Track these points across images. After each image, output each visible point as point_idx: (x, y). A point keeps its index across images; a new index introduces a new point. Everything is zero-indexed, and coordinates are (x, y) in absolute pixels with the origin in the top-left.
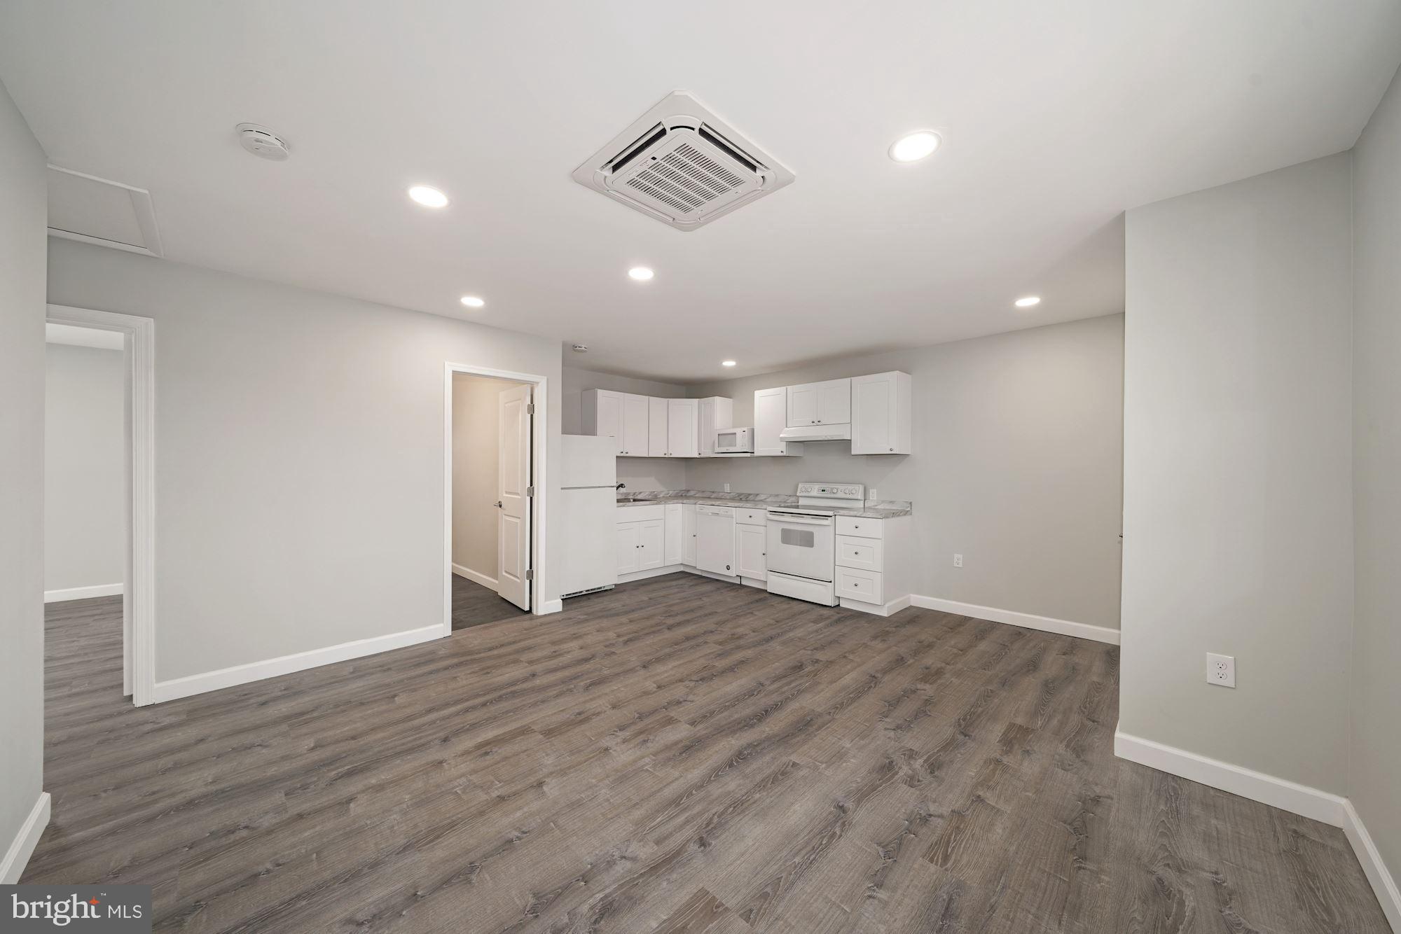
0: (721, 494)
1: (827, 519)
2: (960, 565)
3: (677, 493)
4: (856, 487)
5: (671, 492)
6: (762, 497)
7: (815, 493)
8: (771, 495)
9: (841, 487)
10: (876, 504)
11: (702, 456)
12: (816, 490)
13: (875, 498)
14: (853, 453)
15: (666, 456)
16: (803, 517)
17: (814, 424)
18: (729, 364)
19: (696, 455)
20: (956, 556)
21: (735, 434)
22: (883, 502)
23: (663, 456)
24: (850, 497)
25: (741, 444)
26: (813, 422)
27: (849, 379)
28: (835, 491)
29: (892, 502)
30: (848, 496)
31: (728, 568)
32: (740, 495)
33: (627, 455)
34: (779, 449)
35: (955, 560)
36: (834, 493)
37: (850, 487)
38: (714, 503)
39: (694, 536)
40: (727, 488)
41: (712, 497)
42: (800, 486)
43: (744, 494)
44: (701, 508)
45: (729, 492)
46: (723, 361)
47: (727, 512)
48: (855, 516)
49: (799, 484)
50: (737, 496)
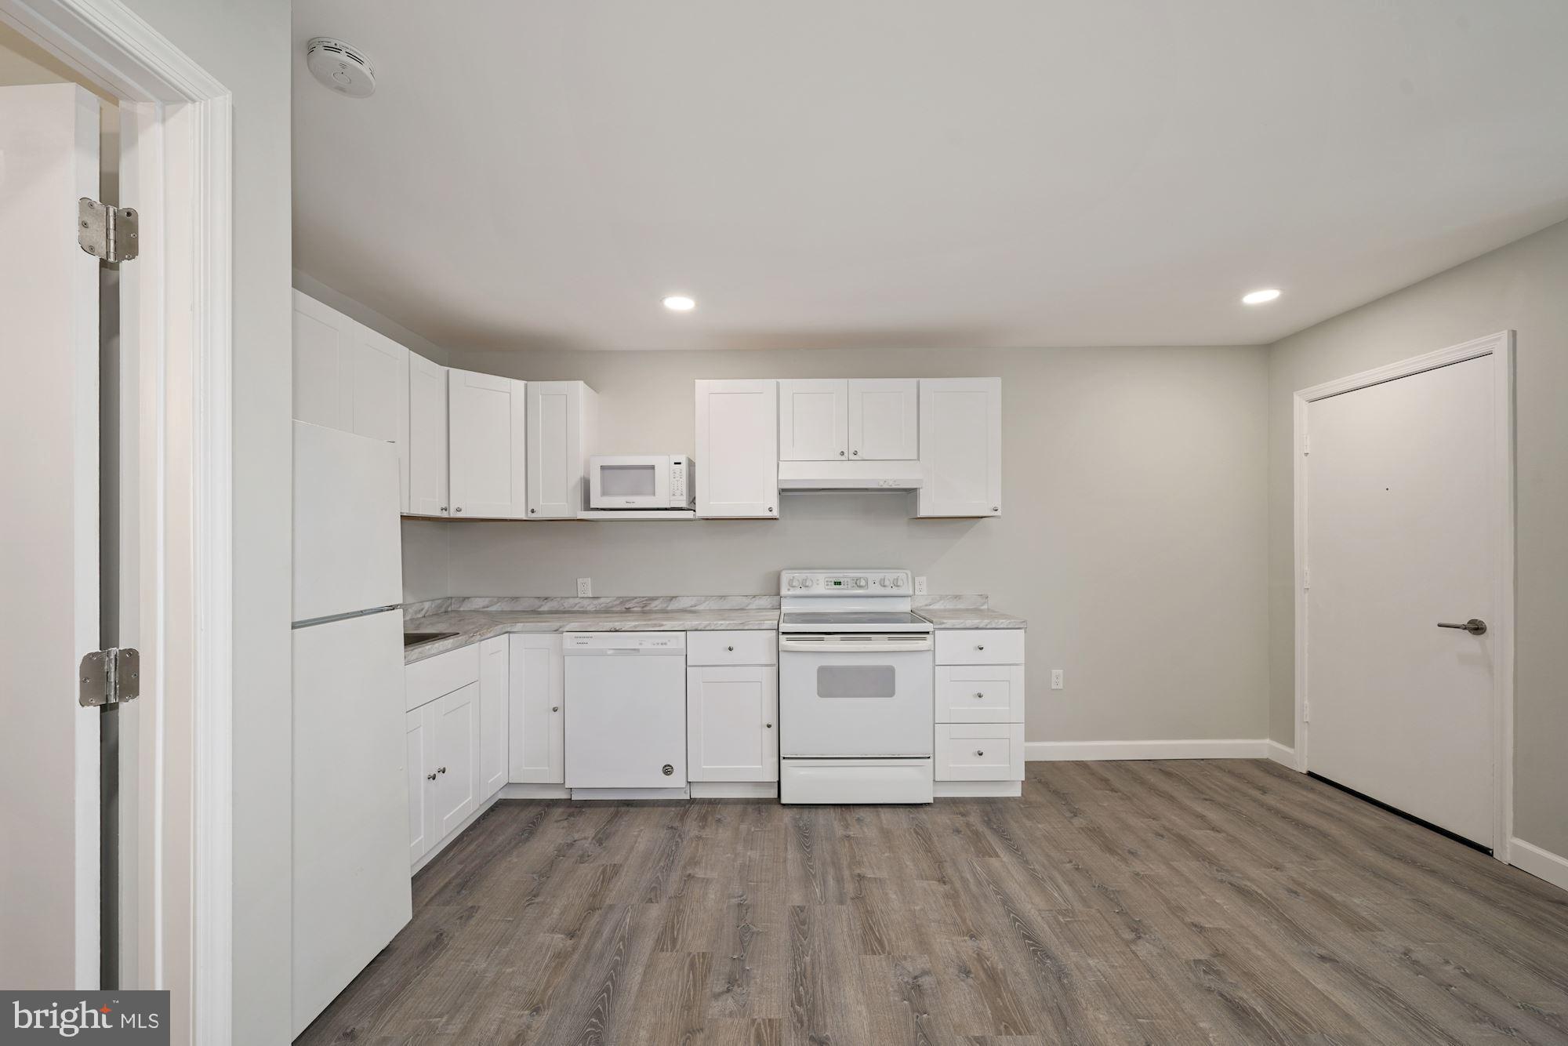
0: (572, 601)
1: (924, 639)
2: (1061, 686)
3: (440, 606)
4: (901, 575)
5: (427, 605)
6: (684, 603)
7: (820, 588)
8: (708, 597)
9: (873, 576)
10: (927, 602)
11: (539, 515)
12: (822, 582)
13: (924, 592)
14: (923, 513)
15: (445, 514)
16: (870, 639)
17: (843, 458)
18: (679, 304)
19: (521, 515)
20: (1055, 672)
21: (653, 467)
22: (942, 598)
23: (437, 513)
24: (895, 591)
25: (668, 490)
26: (843, 454)
27: (917, 381)
28: (863, 583)
29: (957, 597)
30: (888, 591)
31: (668, 770)
32: (624, 600)
34: (763, 502)
35: (1054, 679)
36: (860, 587)
37: (890, 576)
38: (617, 625)
39: (555, 710)
40: (586, 587)
41: (545, 608)
42: (785, 577)
43: (636, 598)
44: (580, 640)
45: (591, 596)
46: (664, 298)
47: (665, 644)
48: (977, 628)
49: (781, 571)
50: (618, 602)
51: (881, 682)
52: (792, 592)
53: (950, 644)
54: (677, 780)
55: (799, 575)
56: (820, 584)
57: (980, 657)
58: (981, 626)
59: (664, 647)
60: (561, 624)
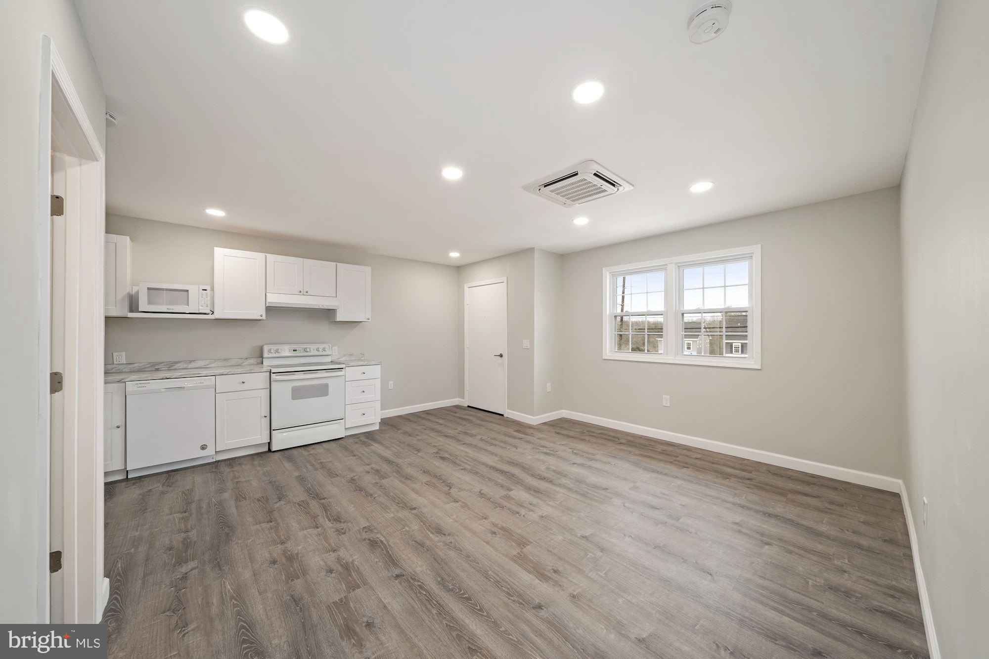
1: (341, 371)
2: (393, 388)
4: (326, 346)
7: (286, 353)
9: (313, 347)
10: (338, 357)
13: (337, 353)
14: (337, 320)
16: (317, 373)
17: (300, 294)
20: (390, 382)
21: (187, 291)
22: (344, 355)
24: (324, 353)
26: (300, 292)
27: (334, 264)
28: (308, 350)
29: (351, 355)
30: (321, 353)
31: (203, 448)
32: (153, 365)
34: (256, 313)
35: (390, 385)
36: (307, 352)
37: (321, 346)
39: (118, 427)
42: (266, 348)
43: (164, 362)
44: (139, 385)
45: (125, 363)
46: (206, 209)
48: (363, 365)
49: (264, 345)
50: (149, 366)
51: (322, 390)
52: (270, 355)
53: (350, 372)
54: (210, 451)
55: (274, 347)
56: (286, 351)
57: (364, 377)
58: (365, 364)
59: (202, 384)
60: (123, 377)
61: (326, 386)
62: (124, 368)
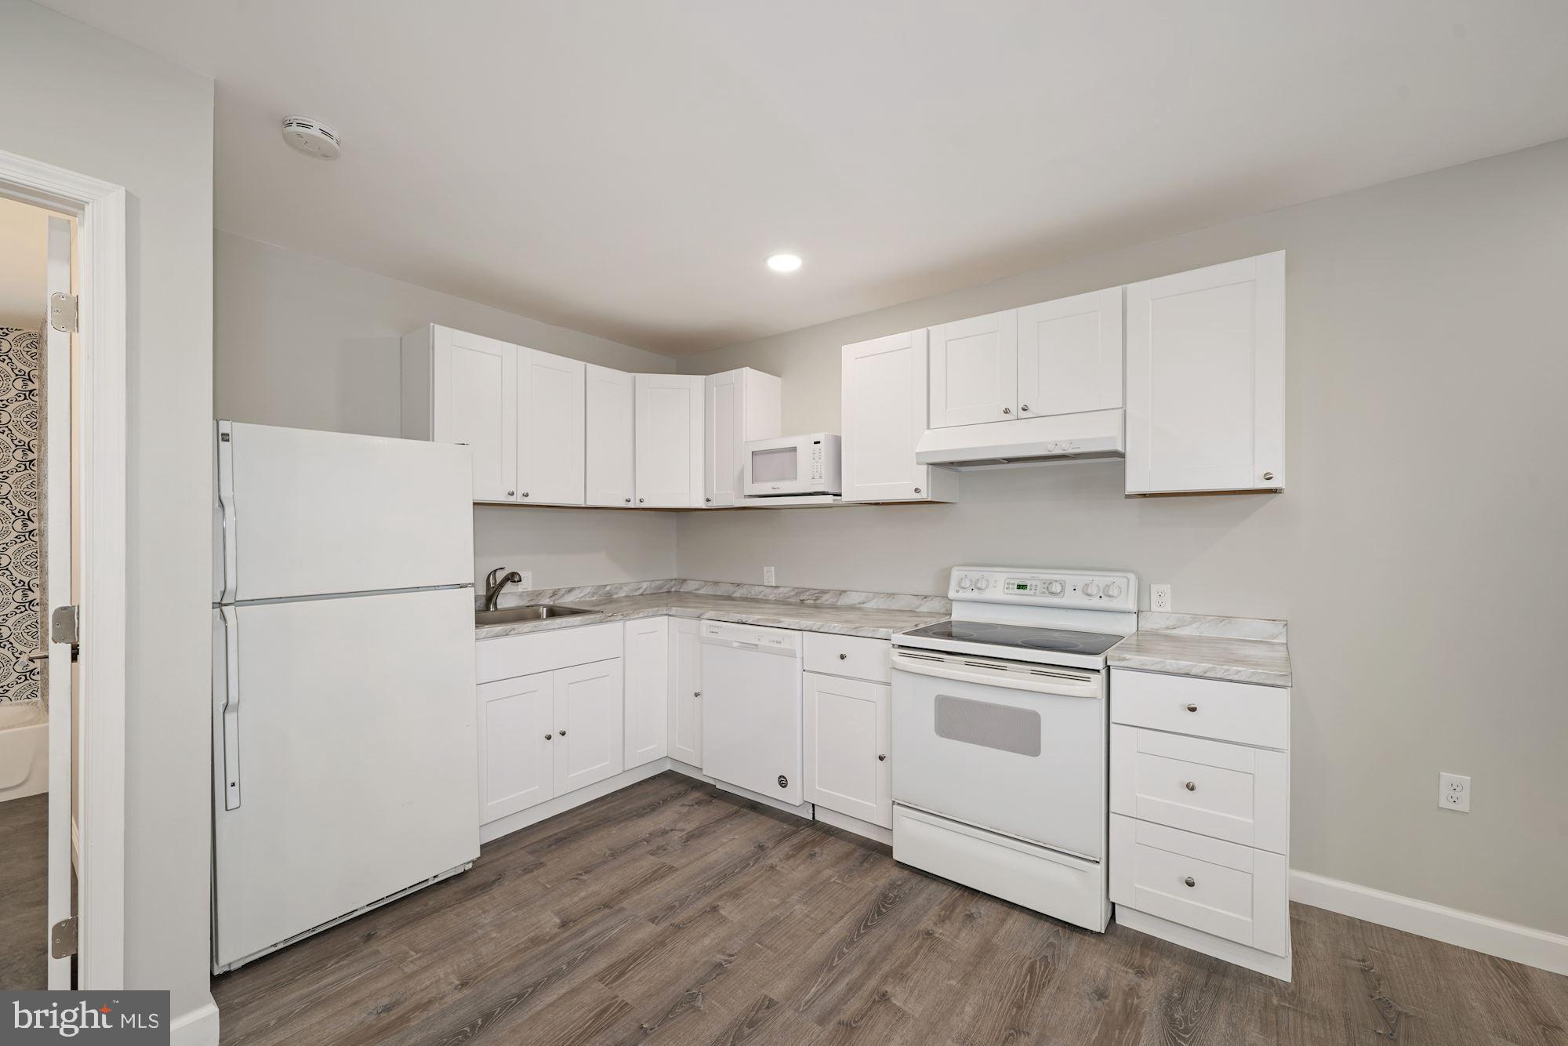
0: (758, 589)
1: (1088, 680)
2: (1464, 806)
3: (660, 587)
4: (1118, 579)
5: (645, 585)
6: (852, 599)
7: (998, 593)
8: (877, 594)
9: (1072, 578)
10: (1170, 623)
11: (714, 504)
12: (1001, 585)
13: (1168, 608)
14: (1131, 487)
15: (631, 505)
16: (1004, 669)
17: (1008, 416)
18: (785, 263)
19: (701, 504)
20: (1446, 777)
21: (794, 449)
22: (1196, 618)
23: (623, 504)
24: (1104, 603)
25: (810, 474)
26: (1006, 411)
27: (1118, 289)
28: (1056, 588)
30: (1095, 602)
31: (783, 782)
32: (800, 591)
33: (526, 501)
34: (911, 483)
35: (1445, 791)
36: (1051, 593)
37: (1100, 580)
38: (744, 617)
39: (697, 695)
40: (770, 577)
41: (737, 595)
42: (956, 574)
43: (809, 590)
44: (715, 630)
45: (774, 585)
46: (768, 258)
47: (780, 642)
48: (1187, 675)
49: (951, 568)
50: (793, 593)
52: (963, 595)
54: (791, 795)
55: (974, 573)
56: (998, 584)
57: (1189, 723)
58: (1194, 672)
59: (778, 645)
61: (1033, 719)
62: (770, 594)
